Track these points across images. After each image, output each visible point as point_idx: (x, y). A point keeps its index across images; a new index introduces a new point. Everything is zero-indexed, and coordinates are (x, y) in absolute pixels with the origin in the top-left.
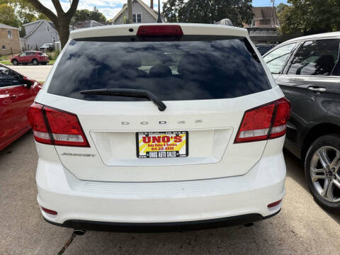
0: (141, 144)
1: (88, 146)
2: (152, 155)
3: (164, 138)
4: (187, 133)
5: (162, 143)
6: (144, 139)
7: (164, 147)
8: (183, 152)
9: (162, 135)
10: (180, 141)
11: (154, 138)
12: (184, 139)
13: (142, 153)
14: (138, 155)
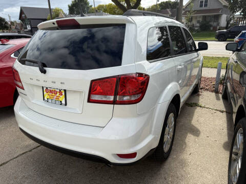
0: (45, 93)
1: (23, 89)
2: (50, 101)
3: (54, 91)
4: (65, 91)
5: (53, 94)
6: (46, 90)
7: (55, 97)
8: (63, 102)
9: (54, 90)
10: (62, 95)
11: (50, 90)
12: (63, 94)
13: (46, 99)
14: (44, 99)
